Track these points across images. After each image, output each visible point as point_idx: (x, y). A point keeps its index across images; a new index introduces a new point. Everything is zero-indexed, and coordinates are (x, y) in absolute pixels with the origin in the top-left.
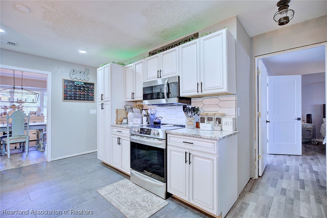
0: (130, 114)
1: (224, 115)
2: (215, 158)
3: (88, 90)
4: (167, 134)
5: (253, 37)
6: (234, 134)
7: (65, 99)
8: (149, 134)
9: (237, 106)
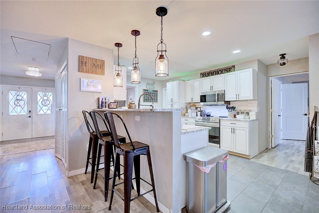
0: (189, 111)
1: (250, 111)
2: (247, 130)
3: (155, 95)
4: (220, 120)
5: (268, 65)
6: (257, 120)
7: (144, 101)
8: (209, 121)
9: (258, 106)
